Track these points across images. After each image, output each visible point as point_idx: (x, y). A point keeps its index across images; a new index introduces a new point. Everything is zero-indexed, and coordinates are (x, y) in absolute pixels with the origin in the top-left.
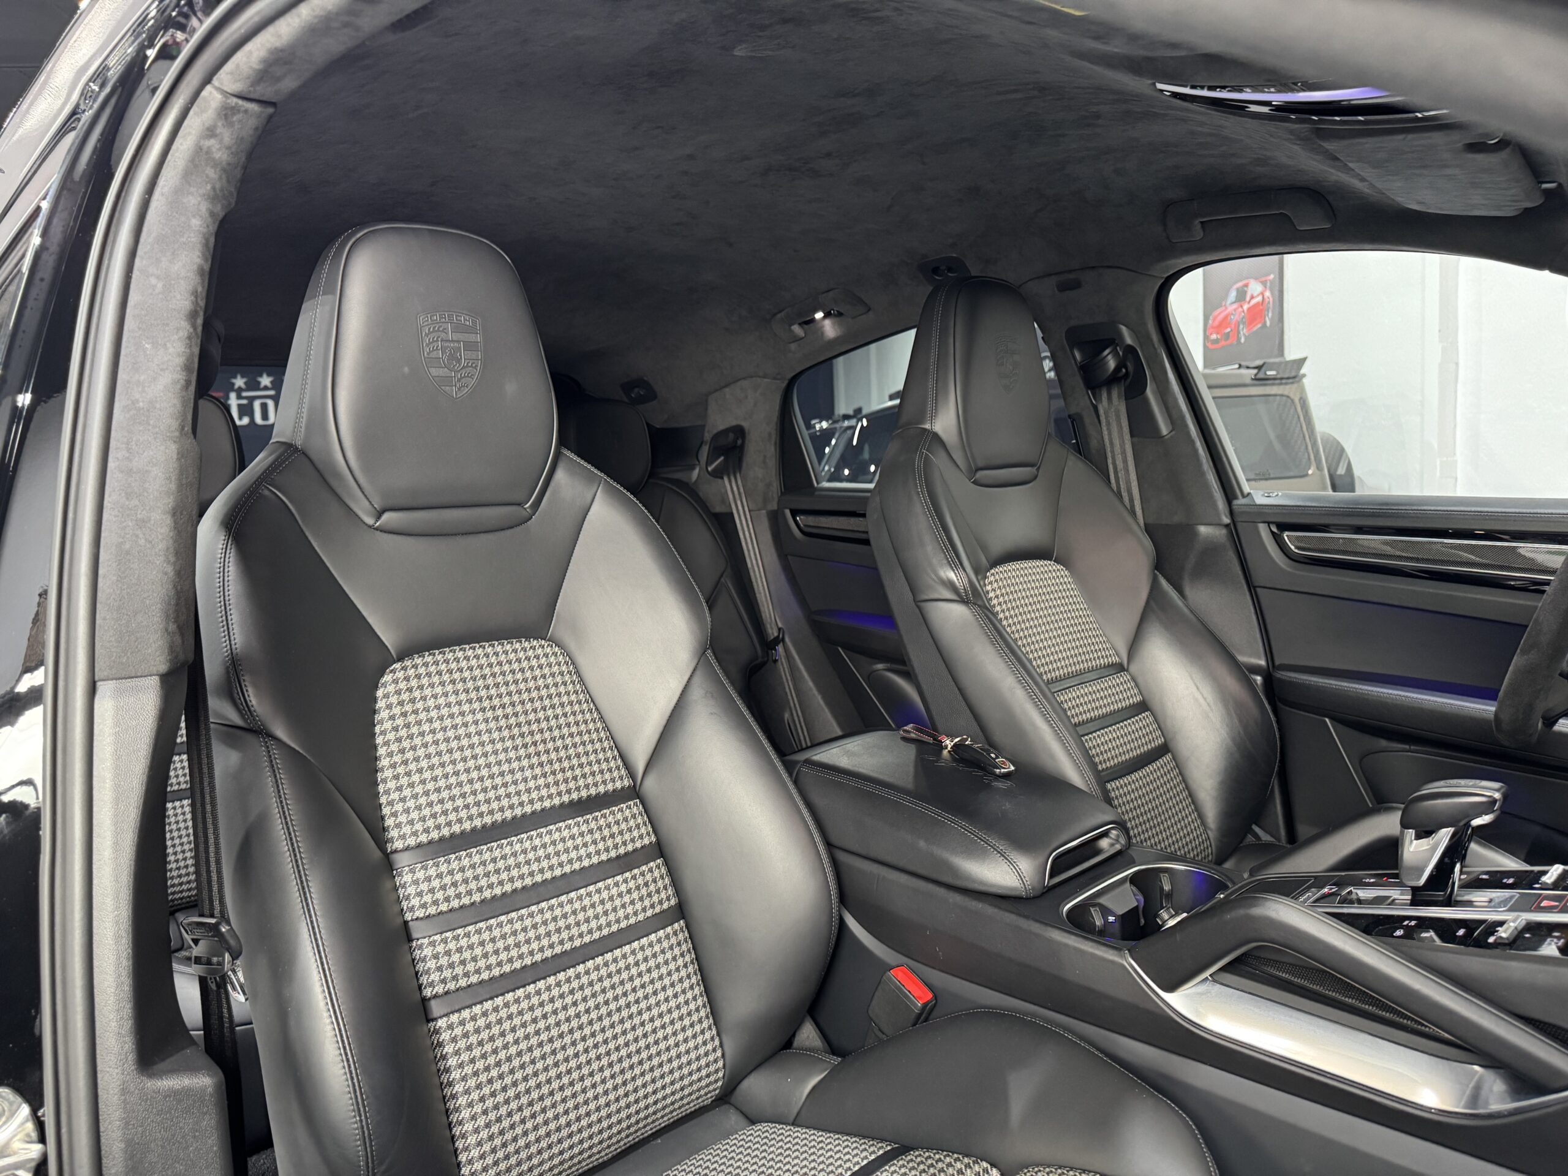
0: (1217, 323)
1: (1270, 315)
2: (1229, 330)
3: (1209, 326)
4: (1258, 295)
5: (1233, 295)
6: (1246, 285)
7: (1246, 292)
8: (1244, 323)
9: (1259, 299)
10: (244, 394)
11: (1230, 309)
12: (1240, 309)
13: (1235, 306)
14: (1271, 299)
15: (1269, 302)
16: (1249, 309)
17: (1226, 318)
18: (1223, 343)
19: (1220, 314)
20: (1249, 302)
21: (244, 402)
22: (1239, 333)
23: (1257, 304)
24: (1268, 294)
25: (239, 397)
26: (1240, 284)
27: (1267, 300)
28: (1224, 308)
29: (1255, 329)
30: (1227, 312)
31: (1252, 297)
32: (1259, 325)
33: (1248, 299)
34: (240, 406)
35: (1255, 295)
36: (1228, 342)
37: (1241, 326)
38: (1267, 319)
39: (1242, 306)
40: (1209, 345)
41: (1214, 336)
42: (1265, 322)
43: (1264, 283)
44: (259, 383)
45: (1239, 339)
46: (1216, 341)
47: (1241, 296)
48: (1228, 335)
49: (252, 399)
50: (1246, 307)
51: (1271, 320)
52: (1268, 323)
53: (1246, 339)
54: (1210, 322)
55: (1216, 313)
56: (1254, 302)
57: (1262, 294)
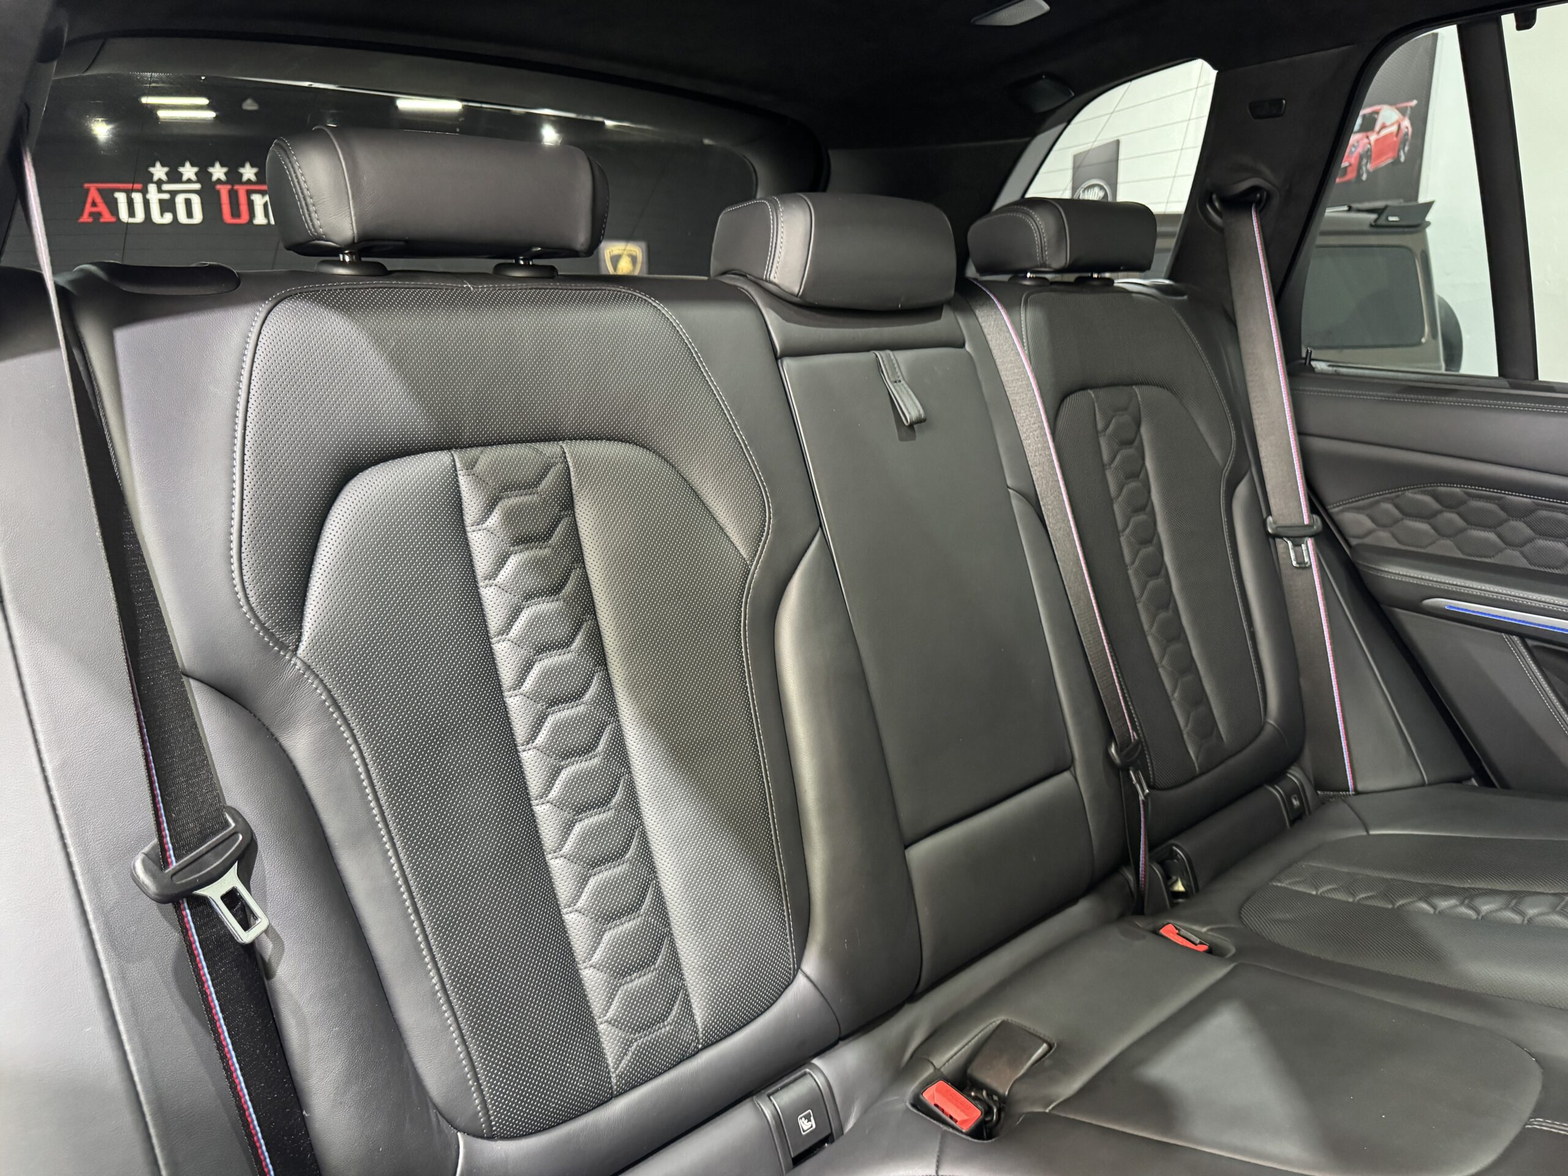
1: (1406, 148)
4: (1392, 125)
8: (1368, 158)
14: (1410, 130)
15: (1407, 134)
16: (1377, 141)
22: (1359, 168)
29: (1384, 164)
35: (1388, 123)
37: (1364, 161)
38: (1402, 153)
39: (1367, 137)
42: (1399, 157)
51: (1407, 156)
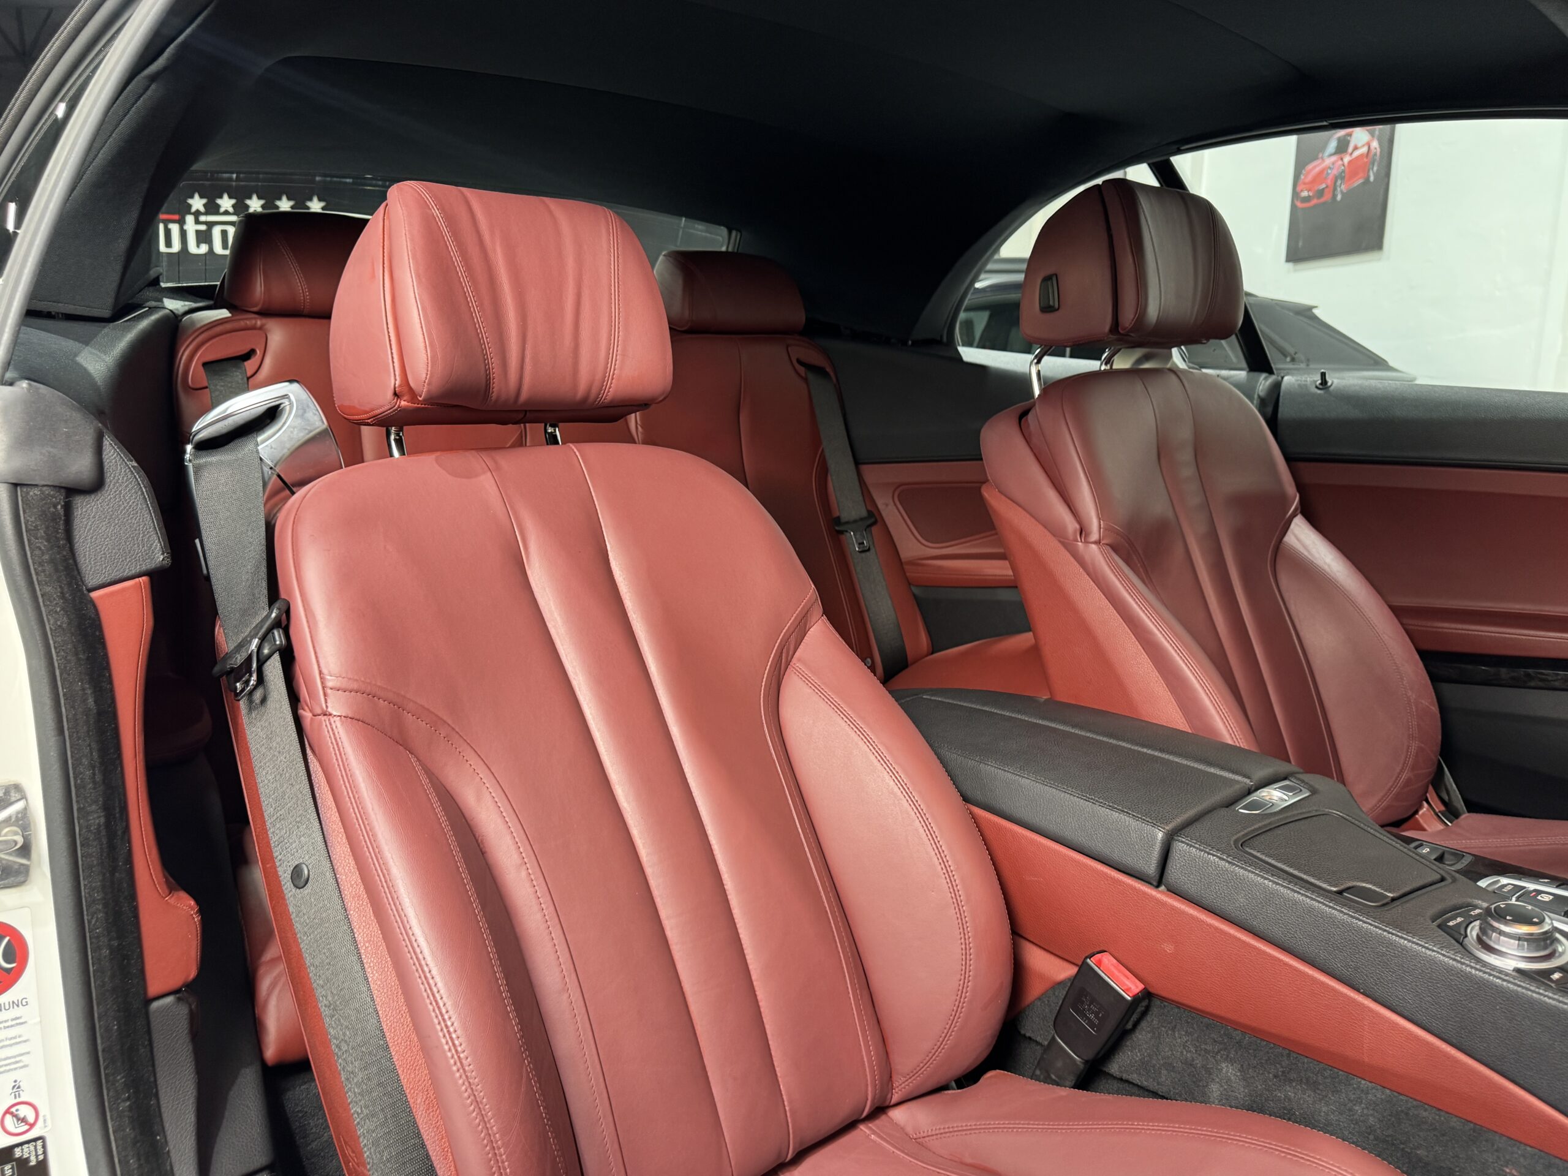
0: (1310, 178)
1: (1375, 168)
2: (1324, 186)
3: (1300, 182)
4: (1363, 146)
6: (1350, 135)
7: (1348, 142)
8: (1342, 178)
9: (1364, 150)
10: (203, 218)
11: (1329, 161)
12: (1340, 162)
13: (1334, 158)
14: (1378, 150)
15: (1375, 154)
16: (1350, 162)
17: (1321, 172)
18: (1315, 201)
19: (1315, 167)
20: (1351, 154)
21: (203, 228)
22: (1335, 189)
23: (1362, 155)
24: (1375, 144)
25: (197, 222)
27: (1373, 151)
28: (1318, 162)
29: (1356, 184)
30: (1323, 165)
31: (1356, 148)
32: (1361, 181)
33: (1350, 149)
34: (198, 232)
35: (1359, 145)
36: (1322, 200)
37: (1339, 182)
38: (1371, 173)
39: (1342, 159)
40: (1299, 204)
41: (1305, 194)
42: (1369, 177)
44: (218, 206)
45: (1334, 196)
46: (1306, 199)
47: (1343, 146)
48: (1321, 193)
49: (210, 225)
50: (1347, 159)
51: (1376, 176)
52: (1372, 179)
53: (1342, 199)
54: (1302, 177)
55: (1310, 166)
56: (1357, 153)
57: (1368, 145)
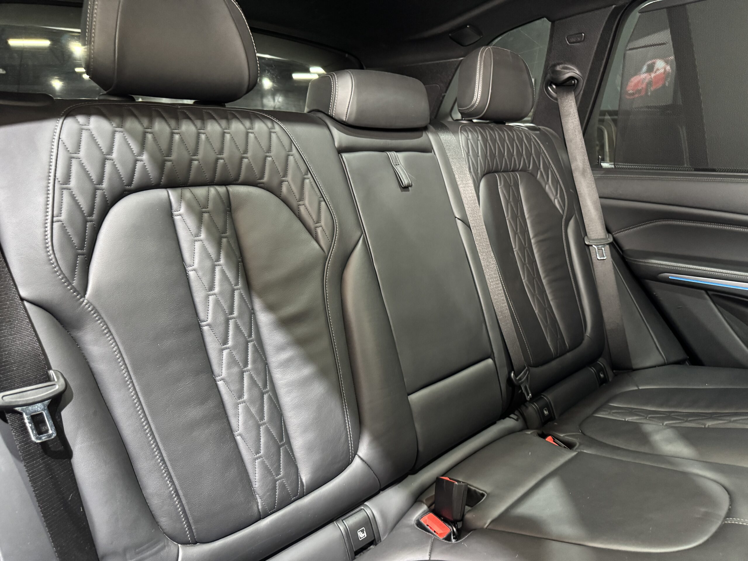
0: (633, 84)
2: (641, 88)
5: (645, 68)
6: (654, 63)
7: (653, 67)
9: (662, 71)
11: (643, 76)
12: (649, 77)
13: (645, 75)
17: (639, 82)
18: (636, 95)
19: (635, 79)
20: (656, 72)
23: (661, 74)
24: (668, 68)
26: (650, 62)
27: (667, 71)
28: (638, 76)
30: (640, 78)
31: (658, 70)
32: (661, 86)
33: (655, 70)
36: (640, 95)
41: (631, 92)
43: (667, 62)
45: (647, 93)
46: (632, 95)
47: (651, 69)
48: (639, 91)
50: (653, 75)
52: (667, 85)
53: (651, 94)
55: (632, 79)
56: (658, 73)
57: (664, 68)
